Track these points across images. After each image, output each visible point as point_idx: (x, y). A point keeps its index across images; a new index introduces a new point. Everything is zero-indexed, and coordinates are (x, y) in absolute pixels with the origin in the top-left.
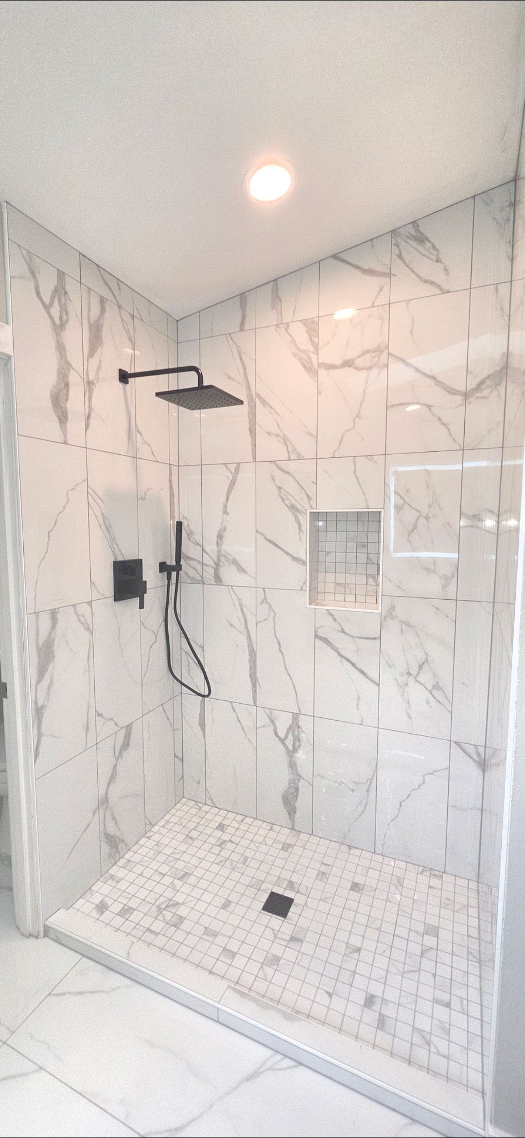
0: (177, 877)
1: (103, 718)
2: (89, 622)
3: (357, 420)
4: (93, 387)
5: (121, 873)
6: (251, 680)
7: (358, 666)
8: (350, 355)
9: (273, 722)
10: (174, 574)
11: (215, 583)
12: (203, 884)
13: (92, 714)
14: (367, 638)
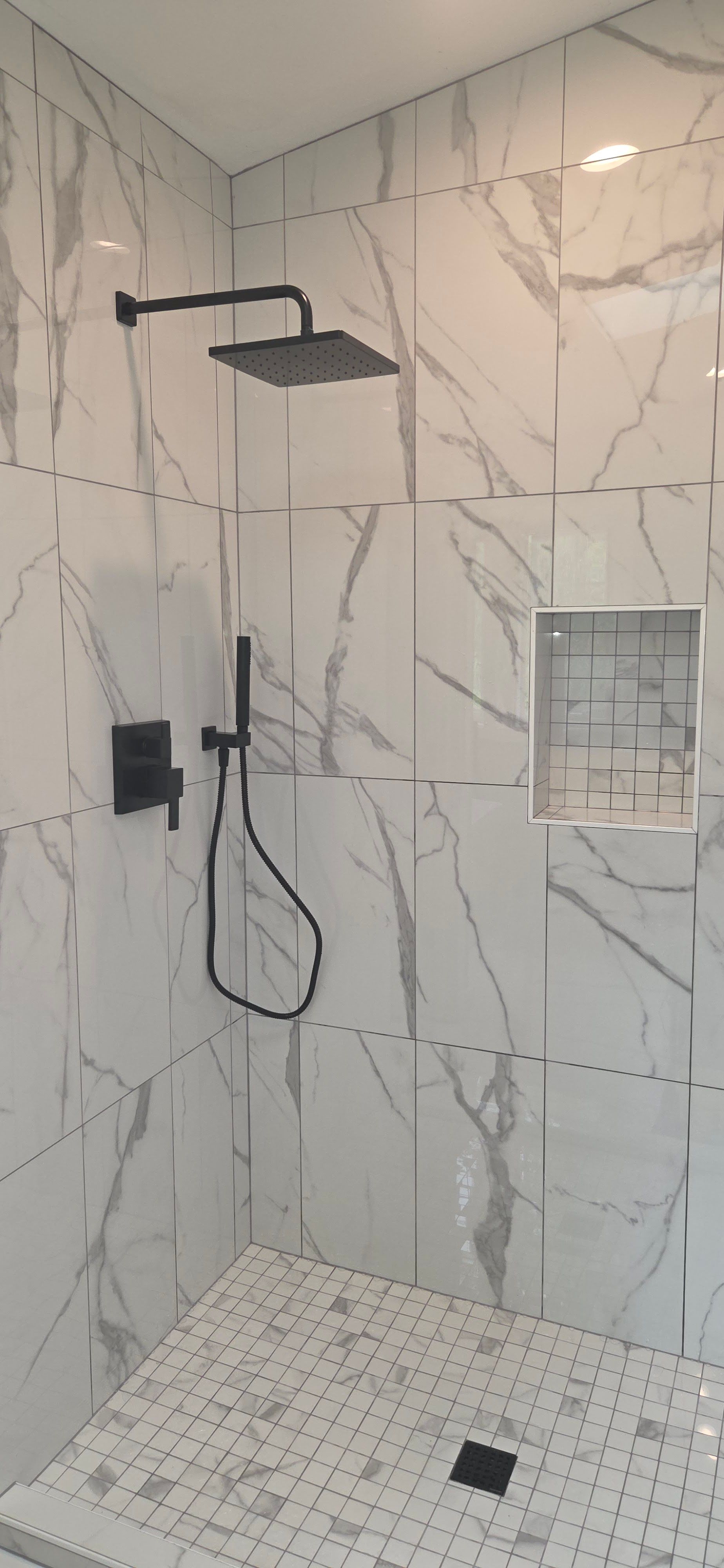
0: (258, 1414)
1: (95, 1068)
2: (67, 859)
3: (649, 405)
4: (66, 334)
5: (134, 1408)
6: (405, 981)
7: (646, 948)
8: (632, 258)
9: (452, 1073)
10: (234, 753)
11: (322, 773)
12: (316, 1427)
13: (74, 1060)
14: (665, 890)
